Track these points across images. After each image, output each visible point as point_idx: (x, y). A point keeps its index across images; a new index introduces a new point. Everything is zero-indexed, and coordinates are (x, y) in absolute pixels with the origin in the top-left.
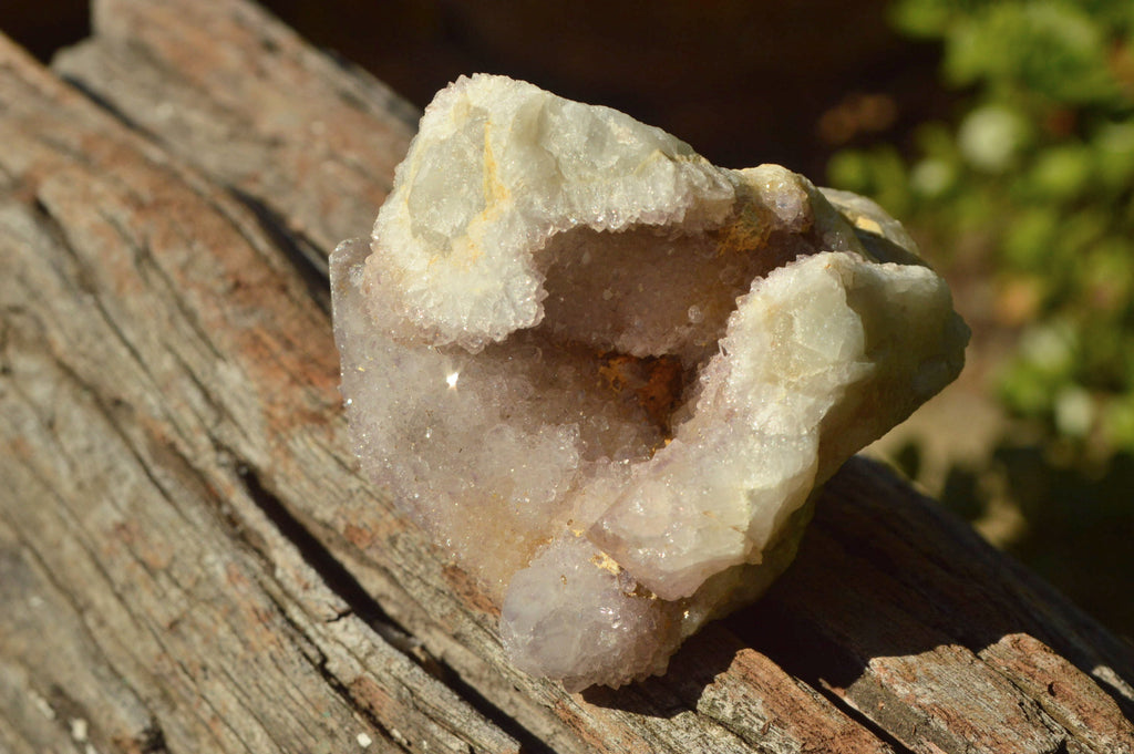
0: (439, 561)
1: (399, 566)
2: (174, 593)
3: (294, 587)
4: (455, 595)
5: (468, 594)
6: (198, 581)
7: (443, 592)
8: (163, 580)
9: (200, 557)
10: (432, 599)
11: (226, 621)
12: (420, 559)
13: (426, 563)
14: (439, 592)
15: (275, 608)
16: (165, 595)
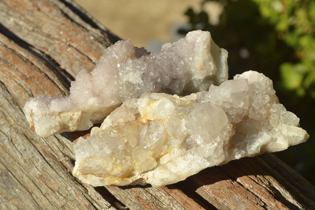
0: (134, 195)
1: (123, 195)
2: (61, 198)
3: (95, 199)
4: (139, 204)
5: (143, 204)
6: (67, 195)
7: (136, 203)
8: (57, 194)
9: (66, 188)
10: (133, 205)
11: (78, 207)
12: (128, 194)
13: (130, 195)
14: (135, 203)
15: (90, 204)
16: (58, 198)
